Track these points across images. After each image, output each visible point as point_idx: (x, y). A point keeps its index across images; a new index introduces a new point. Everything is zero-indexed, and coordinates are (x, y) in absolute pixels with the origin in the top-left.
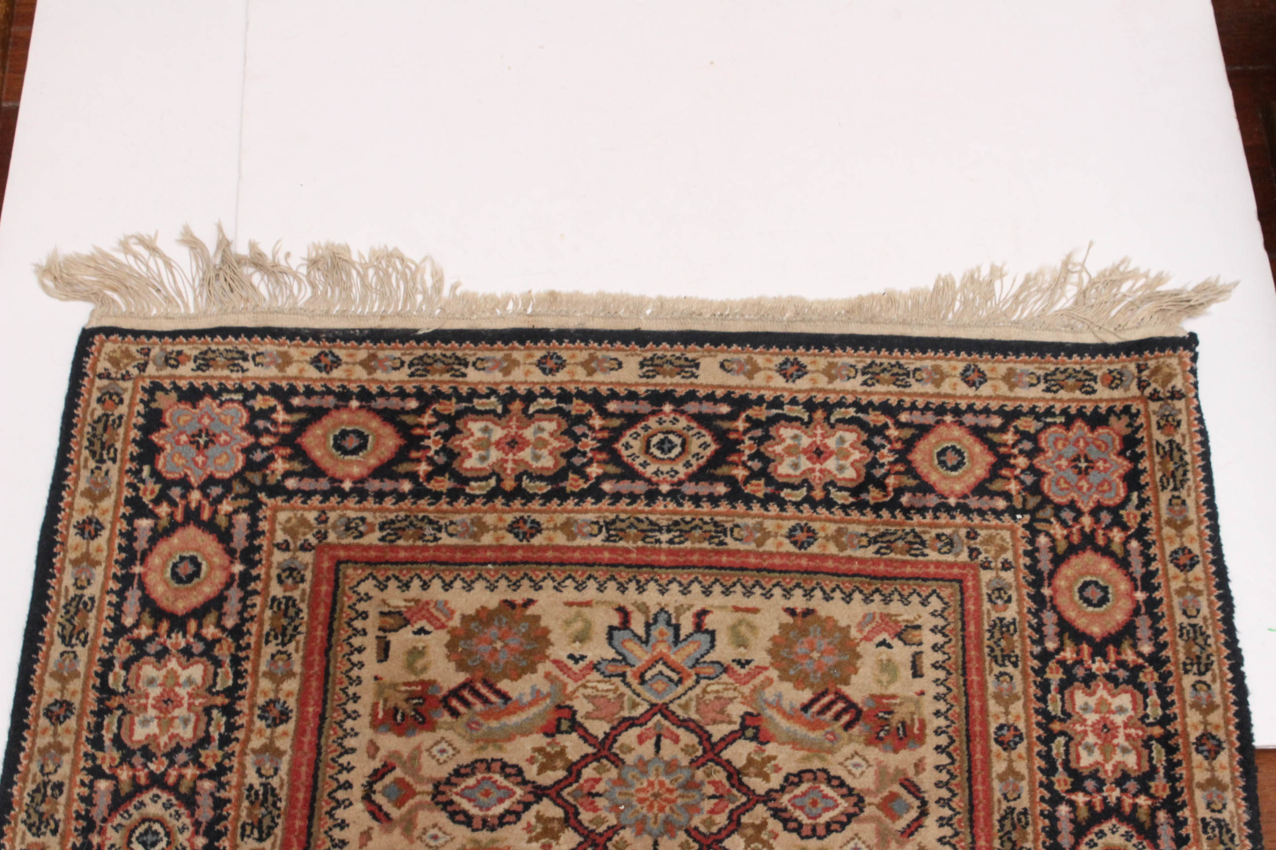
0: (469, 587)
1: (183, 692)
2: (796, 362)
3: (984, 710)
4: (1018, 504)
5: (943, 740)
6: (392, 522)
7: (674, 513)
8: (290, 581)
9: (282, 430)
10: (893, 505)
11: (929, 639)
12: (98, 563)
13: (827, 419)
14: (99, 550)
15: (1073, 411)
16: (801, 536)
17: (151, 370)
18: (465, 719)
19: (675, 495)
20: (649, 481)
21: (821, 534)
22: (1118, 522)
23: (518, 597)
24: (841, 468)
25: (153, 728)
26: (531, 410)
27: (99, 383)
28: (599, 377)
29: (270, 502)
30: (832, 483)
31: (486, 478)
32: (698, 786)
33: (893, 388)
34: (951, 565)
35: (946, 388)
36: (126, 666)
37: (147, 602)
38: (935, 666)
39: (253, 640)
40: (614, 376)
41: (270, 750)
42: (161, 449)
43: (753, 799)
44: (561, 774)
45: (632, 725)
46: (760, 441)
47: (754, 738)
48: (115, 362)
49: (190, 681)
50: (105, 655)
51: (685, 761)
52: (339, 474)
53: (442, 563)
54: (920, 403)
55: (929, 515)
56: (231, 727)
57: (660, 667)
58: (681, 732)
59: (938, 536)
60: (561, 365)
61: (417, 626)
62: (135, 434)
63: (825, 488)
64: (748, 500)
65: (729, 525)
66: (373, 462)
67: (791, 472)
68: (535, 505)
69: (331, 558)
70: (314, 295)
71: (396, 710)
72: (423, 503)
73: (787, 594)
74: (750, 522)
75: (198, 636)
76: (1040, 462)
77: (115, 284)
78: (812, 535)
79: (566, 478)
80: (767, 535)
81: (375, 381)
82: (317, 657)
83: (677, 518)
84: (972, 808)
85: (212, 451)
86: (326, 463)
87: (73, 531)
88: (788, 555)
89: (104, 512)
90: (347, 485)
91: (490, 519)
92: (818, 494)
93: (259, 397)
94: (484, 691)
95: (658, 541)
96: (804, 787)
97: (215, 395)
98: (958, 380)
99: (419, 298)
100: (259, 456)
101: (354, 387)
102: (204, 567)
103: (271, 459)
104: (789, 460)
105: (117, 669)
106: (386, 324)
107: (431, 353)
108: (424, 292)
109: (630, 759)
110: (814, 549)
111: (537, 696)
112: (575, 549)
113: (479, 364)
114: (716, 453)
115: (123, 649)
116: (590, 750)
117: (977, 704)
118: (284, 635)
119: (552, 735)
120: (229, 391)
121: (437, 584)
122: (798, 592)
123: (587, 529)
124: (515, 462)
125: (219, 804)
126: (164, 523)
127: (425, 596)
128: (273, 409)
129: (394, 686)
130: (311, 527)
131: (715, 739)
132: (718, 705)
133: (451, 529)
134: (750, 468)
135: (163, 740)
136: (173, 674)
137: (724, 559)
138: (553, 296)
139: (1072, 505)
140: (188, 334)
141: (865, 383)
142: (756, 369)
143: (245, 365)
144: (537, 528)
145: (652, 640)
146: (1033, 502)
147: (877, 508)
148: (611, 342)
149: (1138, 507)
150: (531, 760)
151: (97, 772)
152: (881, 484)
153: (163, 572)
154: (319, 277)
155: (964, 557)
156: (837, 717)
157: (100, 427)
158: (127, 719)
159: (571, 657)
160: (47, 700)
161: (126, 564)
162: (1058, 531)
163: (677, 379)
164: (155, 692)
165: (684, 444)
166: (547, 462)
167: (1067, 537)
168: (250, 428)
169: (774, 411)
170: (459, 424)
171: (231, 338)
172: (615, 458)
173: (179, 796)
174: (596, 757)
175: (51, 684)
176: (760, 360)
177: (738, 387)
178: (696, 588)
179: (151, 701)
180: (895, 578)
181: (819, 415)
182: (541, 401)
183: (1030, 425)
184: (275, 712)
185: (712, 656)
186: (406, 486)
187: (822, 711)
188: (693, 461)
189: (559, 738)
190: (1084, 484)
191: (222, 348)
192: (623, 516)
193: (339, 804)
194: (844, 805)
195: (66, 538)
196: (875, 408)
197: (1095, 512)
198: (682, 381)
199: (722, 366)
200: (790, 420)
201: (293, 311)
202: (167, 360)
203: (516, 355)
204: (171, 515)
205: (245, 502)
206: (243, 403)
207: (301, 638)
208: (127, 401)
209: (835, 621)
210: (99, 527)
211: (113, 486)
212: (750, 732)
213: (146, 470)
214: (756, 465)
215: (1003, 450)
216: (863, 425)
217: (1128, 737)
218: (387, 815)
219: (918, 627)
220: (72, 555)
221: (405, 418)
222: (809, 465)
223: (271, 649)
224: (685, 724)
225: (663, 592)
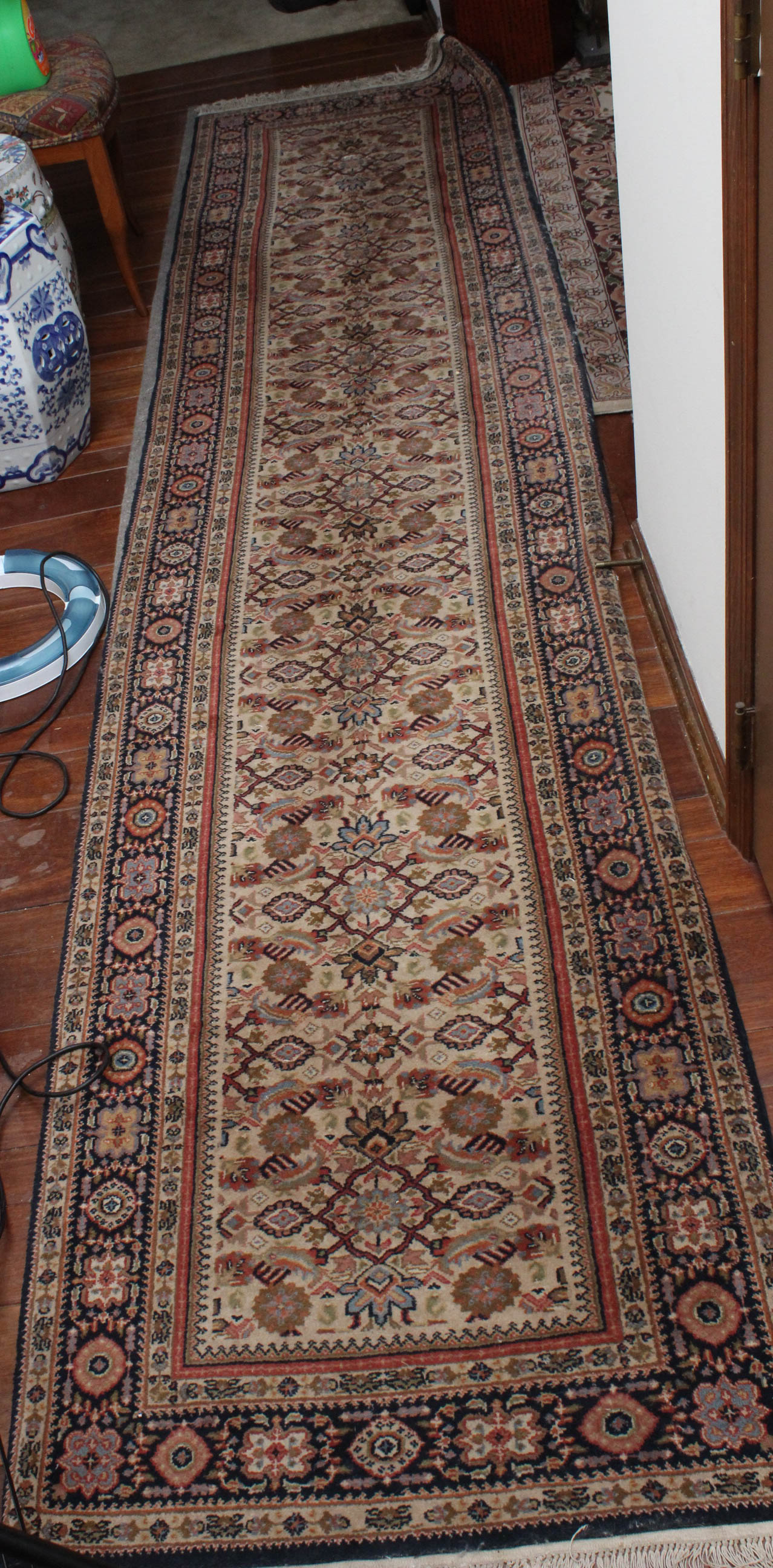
0: (512, 1325)
1: (683, 1232)
2: (292, 1532)
3: (178, 1282)
4: (140, 1425)
5: (205, 1262)
6: (575, 1365)
7: (377, 1396)
8: (635, 1312)
9: (672, 1427)
10: (225, 1416)
11: (208, 1325)
13: (269, 1482)
15: (91, 1505)
16: (290, 1388)
18: (501, 1241)
19: (377, 1409)
20: (397, 1418)
21: (275, 1390)
22: (74, 1417)
23: (478, 1323)
24: (260, 1442)
25: (696, 1209)
26: (489, 1468)
29: (665, 1368)
30: (266, 1429)
31: (514, 1407)
32: (353, 1219)
33: (220, 1514)
34: (190, 1377)
35: (181, 1518)
36: (728, 1244)
37: (730, 1288)
38: (205, 1307)
39: (648, 1268)
40: (430, 1505)
41: (618, 1205)
43: (320, 1217)
44: (436, 1216)
45: (395, 1250)
46: (318, 1458)
47: (319, 1251)
49: (682, 1239)
50: (745, 1249)
51: (362, 1233)
52: (621, 1396)
53: (534, 1340)
54: (201, 1501)
55: (201, 1411)
56: (645, 1214)
57: (380, 1288)
58: (364, 1249)
59: (196, 1396)
60: (471, 1510)
61: (542, 1294)
63: (272, 1425)
64: (326, 1411)
65: (339, 1390)
66: (599, 1410)
67: (296, 1436)
68: (475, 1391)
69: (610, 1333)
71: (545, 1239)
72: (556, 1382)
73: (299, 1345)
75: (685, 1268)
76: (120, 1459)
78: (282, 1389)
79: (457, 1413)
80: (313, 1386)
81: (613, 1480)
82: (603, 1264)
83: (375, 1392)
84: (191, 1226)
85: (719, 1405)
86: (631, 1404)
88: (298, 1373)
90: (613, 1389)
91: (506, 1377)
92: (276, 1420)
93: (697, 1454)
94: (491, 1259)
95: (387, 1374)
96: (289, 1227)
97: (731, 1452)
98: (172, 1525)
100: (684, 1403)
101: (628, 1472)
102: (696, 1314)
103: (674, 1401)
104: (298, 1444)
105: (734, 1241)
106: (617, 1540)
107: (574, 1511)
109: (395, 1230)
110: (280, 1379)
111: (457, 1260)
112: (444, 1361)
113: (535, 1504)
114: (349, 1445)
115: (734, 1253)
116: (420, 1232)
117: (182, 1286)
118: (629, 1276)
119: (444, 1237)
120: (723, 1457)
121: (535, 1325)
122: (291, 1347)
123: (437, 1376)
124: (495, 1422)
125: (640, 1171)
126: (737, 1346)
127: (541, 1315)
128: (684, 1445)
129: (549, 1254)
130: (631, 1353)
131: (344, 1248)
132: (343, 1268)
133: (532, 1366)
134: (325, 1435)
135: (687, 1203)
136: (694, 1242)
137: (341, 1366)
139: (103, 1427)
141: (241, 1517)
143: (717, 1481)
145: (386, 1304)
146: (129, 1429)
147: (237, 1412)
149: (59, 1430)
150: (455, 1222)
151: (722, 1179)
152: (233, 1431)
153: (725, 1309)
155: (180, 1383)
156: (269, 1268)
158: (715, 1211)
159: (438, 1287)
161: (754, 1313)
162: (115, 1408)
163: (381, 1507)
164: (703, 1230)
165: (373, 1450)
166: (471, 1425)
167: (110, 1403)
168: (698, 1426)
169: (308, 1485)
170: (541, 1449)
172: (422, 1433)
173: (666, 1173)
174: (416, 1228)
176: (319, 1531)
177: (335, 1504)
178: (360, 1343)
179: (703, 1224)
180: (227, 1364)
181: (275, 1486)
182: (482, 1477)
183: (125, 1491)
184: (620, 1227)
185: (347, 1298)
187: (277, 1271)
188: (366, 1436)
189: (440, 1237)
190: (92, 1446)
191: (740, 1496)
192: (413, 1388)
193: (568, 1182)
194: (266, 1220)
196: (234, 1494)
197: (89, 1423)
198: (377, 1506)
199: (348, 1522)
200: (297, 1480)
203: (508, 1517)
204: (734, 1352)
206: (709, 1448)
207: (617, 1276)
209: (268, 1329)
212: (322, 1254)
213: (765, 1384)
215: (144, 1468)
216: (243, 1479)
217: (94, 1276)
218: (537, 1180)
219: (214, 1331)
221: (582, 1450)
222: (283, 1442)
223: (635, 1265)
224: (363, 1254)
225: (382, 1339)
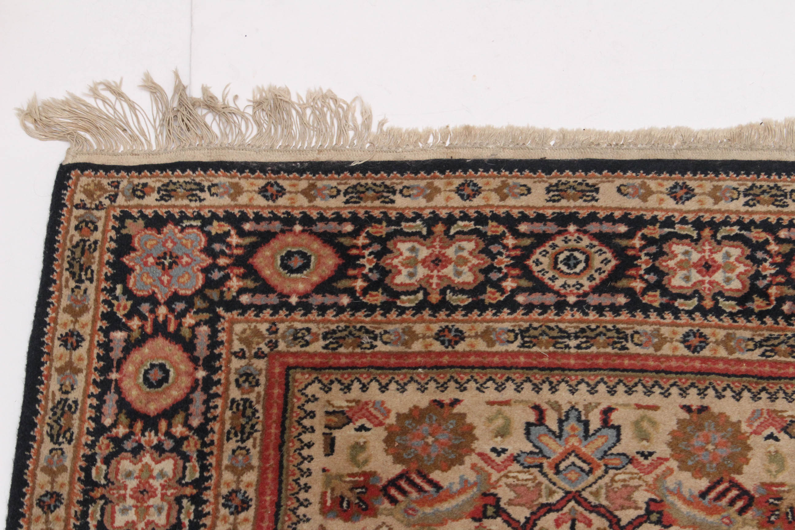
0: (402, 389)
1: (156, 483)
2: (685, 186)
6: (334, 332)
7: (581, 321)
8: (246, 385)
9: (236, 252)
10: (776, 313)
12: (80, 371)
13: (714, 236)
14: (80, 359)
16: (694, 341)
17: (121, 200)
18: (402, 506)
19: (581, 305)
20: (557, 293)
21: (712, 339)
23: (446, 397)
24: (728, 280)
25: (132, 516)
26: (452, 232)
27: (77, 212)
28: (511, 202)
29: (228, 315)
30: (721, 294)
31: (415, 292)
33: (772, 208)
36: (107, 461)
37: (123, 404)
39: (216, 437)
40: (524, 201)
42: (131, 270)
45: (549, 512)
46: (655, 257)
47: (658, 522)
48: (89, 194)
49: (162, 474)
50: (88, 452)
52: (286, 291)
53: (378, 368)
56: (199, 514)
57: (572, 459)
58: (593, 516)
60: (477, 191)
61: (358, 424)
62: (108, 257)
63: (714, 298)
64: (646, 309)
65: (629, 332)
66: (315, 279)
67: (683, 284)
68: (458, 315)
69: (282, 364)
70: (260, 133)
71: (342, 498)
72: (360, 315)
73: (684, 392)
74: (648, 329)
75: (168, 434)
77: (87, 125)
78: (704, 340)
79: (485, 292)
80: (663, 340)
81: (315, 207)
82: (272, 452)
83: (583, 326)
85: (176, 271)
86: (275, 281)
87: (57, 343)
88: (683, 358)
89: (84, 326)
90: (294, 300)
91: (419, 328)
92: (708, 303)
93: (215, 223)
94: (418, 481)
95: (567, 346)
97: (177, 222)
99: (351, 134)
100: (216, 275)
101: (297, 213)
102: (172, 374)
103: (227, 277)
104: (681, 273)
105: (99, 464)
106: (323, 157)
107: (363, 182)
108: (355, 128)
110: (706, 352)
111: (465, 486)
112: (495, 354)
113: (405, 192)
114: (616, 266)
115: (104, 447)
118: (243, 433)
119: (480, 520)
120: (188, 219)
121: (374, 386)
122: (693, 392)
123: (504, 337)
124: (439, 277)
126: (136, 334)
127: (365, 397)
128: (227, 234)
129: (340, 477)
130: (263, 338)
131: (623, 523)
132: (625, 491)
134: (646, 281)
135: (141, 526)
136: (147, 468)
137: (626, 362)
138: (468, 130)
140: (151, 168)
141: (747, 204)
142: (650, 192)
143: (202, 195)
144: (460, 336)
145: (565, 435)
147: (761, 315)
148: (521, 171)
152: (764, 294)
153: (136, 378)
154: (263, 116)
156: (732, 503)
157: (78, 251)
158: (108, 508)
159: (494, 450)
160: (39, 492)
161: (104, 371)
163: (580, 202)
164: (132, 483)
165: (588, 260)
166: (467, 277)
168: (208, 251)
169: (667, 230)
170: (390, 245)
171: (189, 172)
172: (527, 273)
175: (42, 478)
176: (653, 184)
177: (634, 209)
178: (602, 388)
179: (129, 492)
180: (780, 378)
181: (707, 232)
182: (460, 223)
184: (237, 500)
185: (618, 449)
186: (345, 300)
187: (718, 498)
188: (596, 275)
189: (486, 522)
191: (181, 180)
192: (535, 325)
195: (51, 349)
196: (757, 226)
198: (584, 204)
199: (619, 190)
200: (681, 237)
201: (242, 147)
202: (134, 191)
203: (437, 183)
204: (142, 328)
205: (206, 316)
206: (201, 228)
207: (257, 435)
208: (100, 228)
209: (727, 417)
210: (80, 339)
211: (91, 303)
212: (654, 517)
213: (119, 287)
214: (652, 278)
216: (746, 241)
220: (57, 364)
221: (342, 240)
222: (699, 277)
223: (232, 445)
224: (596, 509)
225: (573, 391)
